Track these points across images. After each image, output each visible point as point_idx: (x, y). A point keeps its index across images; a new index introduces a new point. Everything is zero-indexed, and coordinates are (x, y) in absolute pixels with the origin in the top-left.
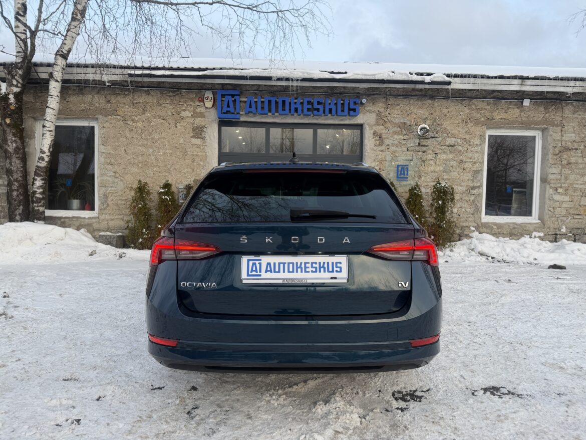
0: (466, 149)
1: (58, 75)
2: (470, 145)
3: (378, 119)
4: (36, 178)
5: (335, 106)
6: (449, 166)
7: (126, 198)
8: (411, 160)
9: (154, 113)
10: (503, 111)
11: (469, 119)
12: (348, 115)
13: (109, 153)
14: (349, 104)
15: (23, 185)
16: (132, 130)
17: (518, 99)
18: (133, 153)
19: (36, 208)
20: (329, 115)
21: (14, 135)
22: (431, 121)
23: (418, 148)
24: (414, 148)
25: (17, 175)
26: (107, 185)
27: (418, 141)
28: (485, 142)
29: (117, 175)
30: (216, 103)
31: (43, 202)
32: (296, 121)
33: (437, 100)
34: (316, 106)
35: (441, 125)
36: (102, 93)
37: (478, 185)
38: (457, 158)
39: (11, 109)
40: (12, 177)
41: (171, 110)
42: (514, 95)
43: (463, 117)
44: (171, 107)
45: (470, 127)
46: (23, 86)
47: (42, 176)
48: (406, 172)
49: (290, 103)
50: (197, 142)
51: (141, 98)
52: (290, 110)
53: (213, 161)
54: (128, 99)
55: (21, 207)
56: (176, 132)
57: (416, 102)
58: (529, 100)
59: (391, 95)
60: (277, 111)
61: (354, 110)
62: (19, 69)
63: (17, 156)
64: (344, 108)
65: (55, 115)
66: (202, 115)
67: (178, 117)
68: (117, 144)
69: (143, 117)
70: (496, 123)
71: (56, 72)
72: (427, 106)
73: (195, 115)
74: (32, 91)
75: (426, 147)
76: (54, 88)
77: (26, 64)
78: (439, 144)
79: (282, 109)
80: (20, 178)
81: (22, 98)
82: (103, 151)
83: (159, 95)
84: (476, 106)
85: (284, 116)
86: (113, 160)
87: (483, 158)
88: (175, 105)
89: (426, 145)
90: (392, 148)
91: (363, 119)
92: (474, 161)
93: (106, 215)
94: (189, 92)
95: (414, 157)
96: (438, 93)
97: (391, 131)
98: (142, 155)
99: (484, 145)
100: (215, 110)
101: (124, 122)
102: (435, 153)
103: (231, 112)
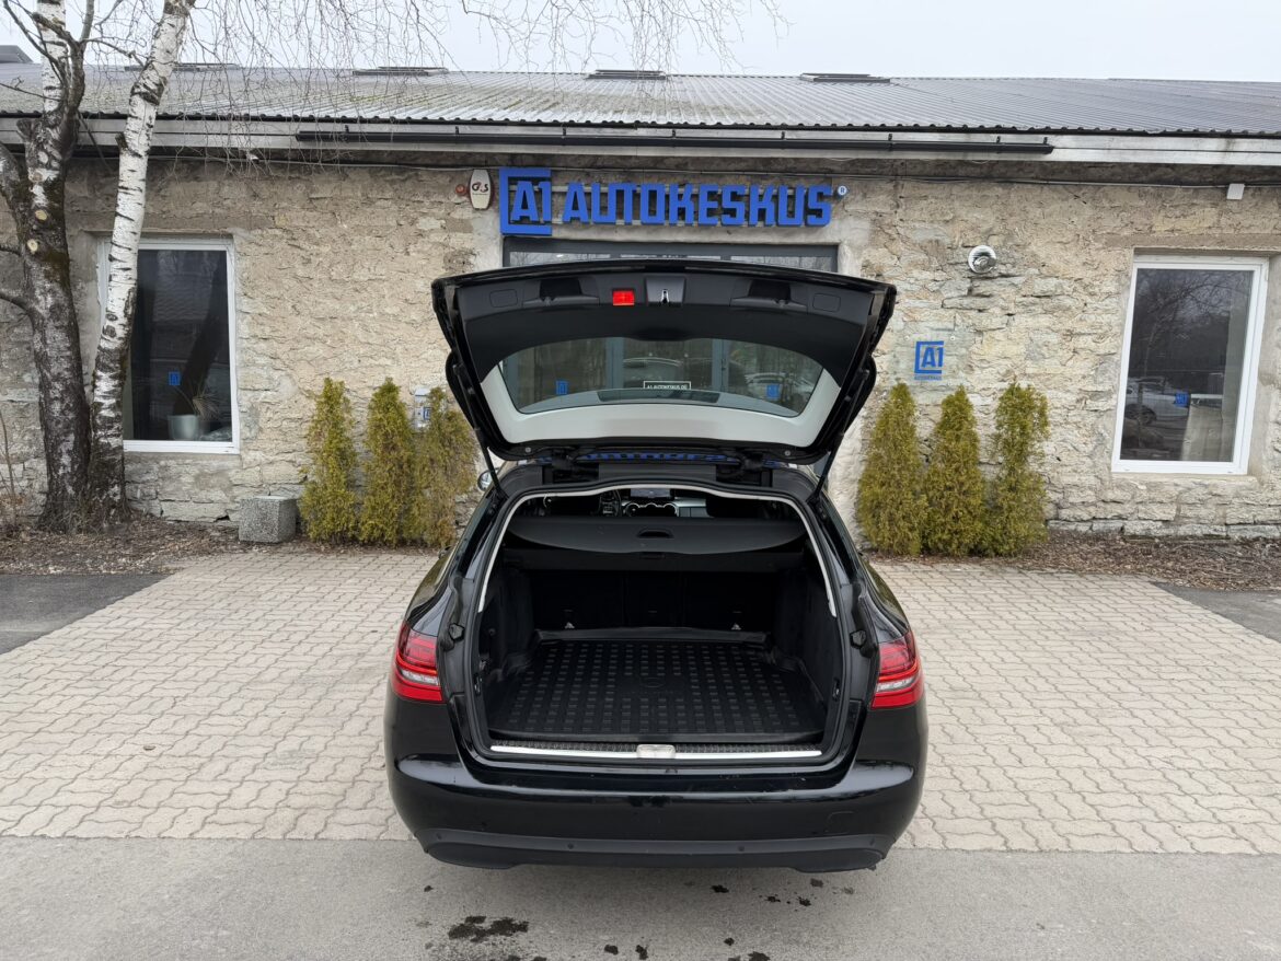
0: (1082, 304)
1: (139, 141)
2: (1092, 295)
3: (874, 233)
4: (99, 373)
5: (773, 203)
6: (1040, 343)
7: (300, 416)
8: (949, 330)
9: (357, 223)
10: (1178, 213)
11: (1094, 232)
12: (803, 225)
13: (260, 315)
14: (806, 197)
15: (74, 388)
16: (309, 261)
17: (1214, 185)
18: (311, 315)
19: (102, 440)
20: (760, 224)
21: (48, 276)
22: (1003, 238)
23: (966, 302)
24: (958, 302)
25: (60, 367)
26: (257, 387)
27: (968, 285)
28: (1129, 287)
29: (278, 364)
30: (497, 197)
31: (116, 426)
32: (681, 237)
33: (1016, 186)
34: (727, 203)
35: (1025, 246)
36: (241, 176)
37: (1106, 387)
38: (1059, 326)
39: (39, 220)
40: (49, 371)
41: (396, 214)
42: (1205, 175)
43: (1079, 227)
44: (394, 208)
45: (1092, 252)
46: (65, 167)
47: (113, 371)
48: (937, 359)
49: (667, 197)
51: (326, 188)
52: (667, 211)
54: (299, 190)
55: (72, 437)
56: (406, 266)
57: (967, 192)
58: (1243, 186)
59: (906, 175)
60: (636, 216)
61: (818, 213)
62: (52, 127)
63: (57, 324)
64: (794, 207)
65: (135, 233)
66: (465, 227)
67: (412, 230)
68: (275, 293)
69: (332, 232)
70: (1158, 240)
71: (134, 135)
72: (992, 201)
73: (452, 226)
74: (86, 173)
75: (986, 299)
76: (132, 169)
77: (65, 117)
78: (1017, 292)
79: (650, 211)
80: (66, 373)
81: (62, 192)
82: (245, 310)
83: (368, 181)
84: (1110, 201)
85: (653, 227)
86: (268, 330)
87: (1122, 326)
88: (404, 202)
89: (988, 294)
90: (907, 300)
91: (840, 231)
92: (1100, 331)
93: (258, 453)
94: (434, 172)
95: (959, 321)
96: (1020, 170)
97: (904, 262)
98: (331, 318)
99: (1126, 295)
100: (495, 215)
101: (290, 242)
102: (1007, 312)
103: (531, 219)
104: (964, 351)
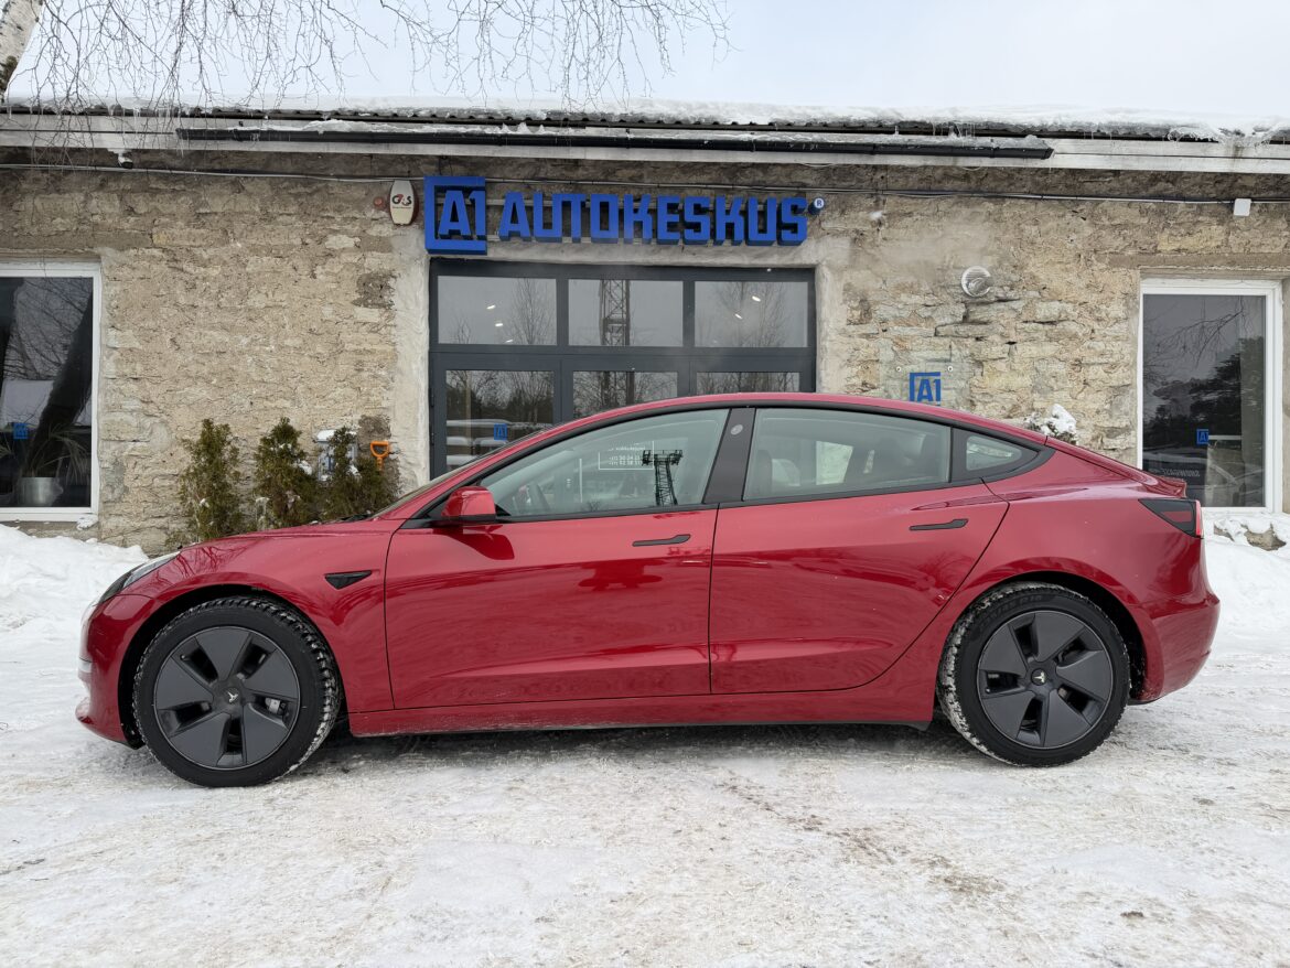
0: (1089, 330)
2: (1098, 320)
3: (854, 253)
5: (742, 218)
6: (1047, 375)
7: (176, 471)
8: (946, 361)
9: (254, 241)
10: (1183, 231)
11: (1095, 251)
12: (775, 244)
13: (131, 350)
14: (779, 213)
16: (194, 286)
17: (1219, 200)
18: (194, 349)
20: (727, 243)
22: (996, 257)
23: (962, 329)
24: (953, 328)
26: (123, 437)
27: (963, 311)
28: (1138, 311)
29: (152, 409)
30: (422, 212)
33: (1008, 202)
34: (690, 217)
35: (1023, 269)
36: (112, 185)
37: (1124, 424)
38: (1065, 355)
41: (301, 232)
42: (1208, 189)
43: (1080, 246)
44: (300, 224)
45: (1096, 273)
48: (934, 393)
49: (621, 212)
50: (372, 315)
51: (218, 201)
52: (621, 227)
53: (414, 367)
54: (184, 204)
56: (312, 291)
57: (954, 208)
58: (1249, 201)
59: (888, 190)
60: (586, 230)
61: (794, 228)
64: (765, 224)
66: (384, 245)
67: (320, 250)
68: (151, 324)
69: (223, 252)
70: (1164, 261)
72: (983, 217)
73: (365, 245)
75: (984, 327)
78: (1018, 317)
79: (601, 229)
82: (114, 343)
83: (267, 191)
84: (1110, 219)
85: (605, 246)
86: (139, 368)
87: (1134, 354)
88: (311, 218)
89: (985, 319)
90: (896, 328)
91: (817, 252)
92: (1111, 360)
93: (121, 519)
94: (348, 184)
95: (953, 352)
96: (1011, 184)
97: (890, 284)
98: (220, 353)
99: (1135, 319)
100: (420, 231)
101: (171, 264)
102: (1008, 340)
103: (463, 233)
104: (963, 384)
